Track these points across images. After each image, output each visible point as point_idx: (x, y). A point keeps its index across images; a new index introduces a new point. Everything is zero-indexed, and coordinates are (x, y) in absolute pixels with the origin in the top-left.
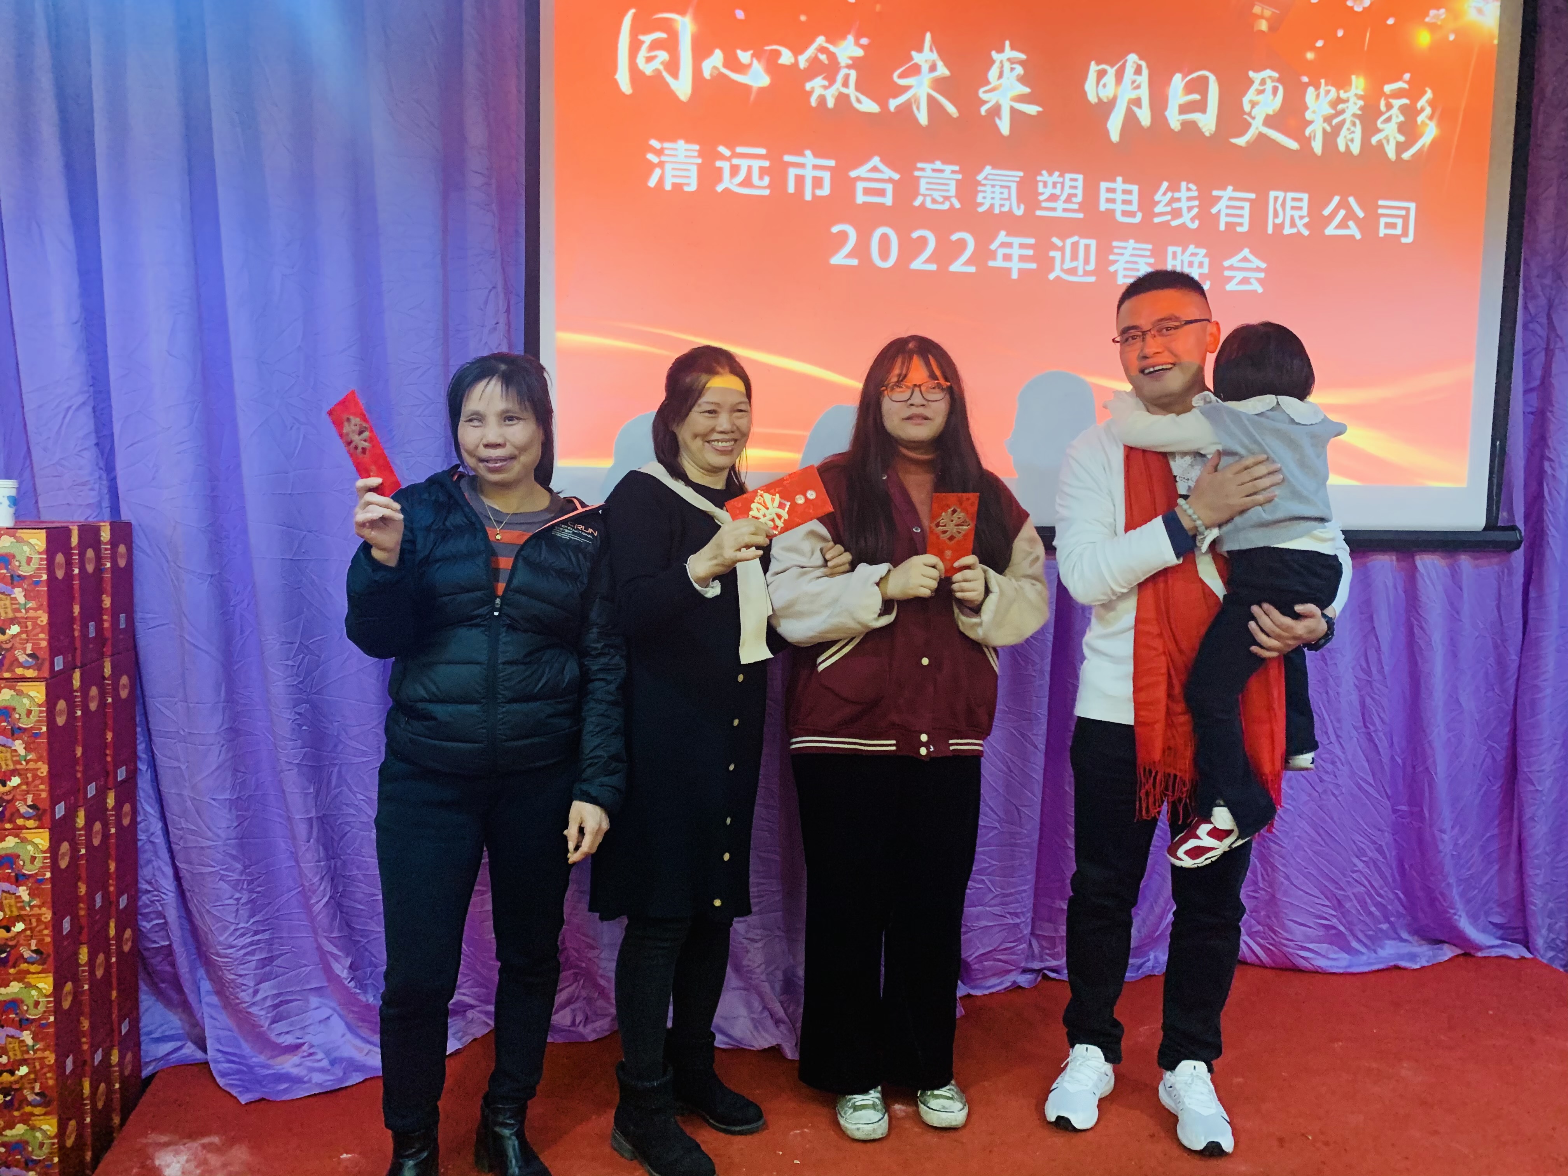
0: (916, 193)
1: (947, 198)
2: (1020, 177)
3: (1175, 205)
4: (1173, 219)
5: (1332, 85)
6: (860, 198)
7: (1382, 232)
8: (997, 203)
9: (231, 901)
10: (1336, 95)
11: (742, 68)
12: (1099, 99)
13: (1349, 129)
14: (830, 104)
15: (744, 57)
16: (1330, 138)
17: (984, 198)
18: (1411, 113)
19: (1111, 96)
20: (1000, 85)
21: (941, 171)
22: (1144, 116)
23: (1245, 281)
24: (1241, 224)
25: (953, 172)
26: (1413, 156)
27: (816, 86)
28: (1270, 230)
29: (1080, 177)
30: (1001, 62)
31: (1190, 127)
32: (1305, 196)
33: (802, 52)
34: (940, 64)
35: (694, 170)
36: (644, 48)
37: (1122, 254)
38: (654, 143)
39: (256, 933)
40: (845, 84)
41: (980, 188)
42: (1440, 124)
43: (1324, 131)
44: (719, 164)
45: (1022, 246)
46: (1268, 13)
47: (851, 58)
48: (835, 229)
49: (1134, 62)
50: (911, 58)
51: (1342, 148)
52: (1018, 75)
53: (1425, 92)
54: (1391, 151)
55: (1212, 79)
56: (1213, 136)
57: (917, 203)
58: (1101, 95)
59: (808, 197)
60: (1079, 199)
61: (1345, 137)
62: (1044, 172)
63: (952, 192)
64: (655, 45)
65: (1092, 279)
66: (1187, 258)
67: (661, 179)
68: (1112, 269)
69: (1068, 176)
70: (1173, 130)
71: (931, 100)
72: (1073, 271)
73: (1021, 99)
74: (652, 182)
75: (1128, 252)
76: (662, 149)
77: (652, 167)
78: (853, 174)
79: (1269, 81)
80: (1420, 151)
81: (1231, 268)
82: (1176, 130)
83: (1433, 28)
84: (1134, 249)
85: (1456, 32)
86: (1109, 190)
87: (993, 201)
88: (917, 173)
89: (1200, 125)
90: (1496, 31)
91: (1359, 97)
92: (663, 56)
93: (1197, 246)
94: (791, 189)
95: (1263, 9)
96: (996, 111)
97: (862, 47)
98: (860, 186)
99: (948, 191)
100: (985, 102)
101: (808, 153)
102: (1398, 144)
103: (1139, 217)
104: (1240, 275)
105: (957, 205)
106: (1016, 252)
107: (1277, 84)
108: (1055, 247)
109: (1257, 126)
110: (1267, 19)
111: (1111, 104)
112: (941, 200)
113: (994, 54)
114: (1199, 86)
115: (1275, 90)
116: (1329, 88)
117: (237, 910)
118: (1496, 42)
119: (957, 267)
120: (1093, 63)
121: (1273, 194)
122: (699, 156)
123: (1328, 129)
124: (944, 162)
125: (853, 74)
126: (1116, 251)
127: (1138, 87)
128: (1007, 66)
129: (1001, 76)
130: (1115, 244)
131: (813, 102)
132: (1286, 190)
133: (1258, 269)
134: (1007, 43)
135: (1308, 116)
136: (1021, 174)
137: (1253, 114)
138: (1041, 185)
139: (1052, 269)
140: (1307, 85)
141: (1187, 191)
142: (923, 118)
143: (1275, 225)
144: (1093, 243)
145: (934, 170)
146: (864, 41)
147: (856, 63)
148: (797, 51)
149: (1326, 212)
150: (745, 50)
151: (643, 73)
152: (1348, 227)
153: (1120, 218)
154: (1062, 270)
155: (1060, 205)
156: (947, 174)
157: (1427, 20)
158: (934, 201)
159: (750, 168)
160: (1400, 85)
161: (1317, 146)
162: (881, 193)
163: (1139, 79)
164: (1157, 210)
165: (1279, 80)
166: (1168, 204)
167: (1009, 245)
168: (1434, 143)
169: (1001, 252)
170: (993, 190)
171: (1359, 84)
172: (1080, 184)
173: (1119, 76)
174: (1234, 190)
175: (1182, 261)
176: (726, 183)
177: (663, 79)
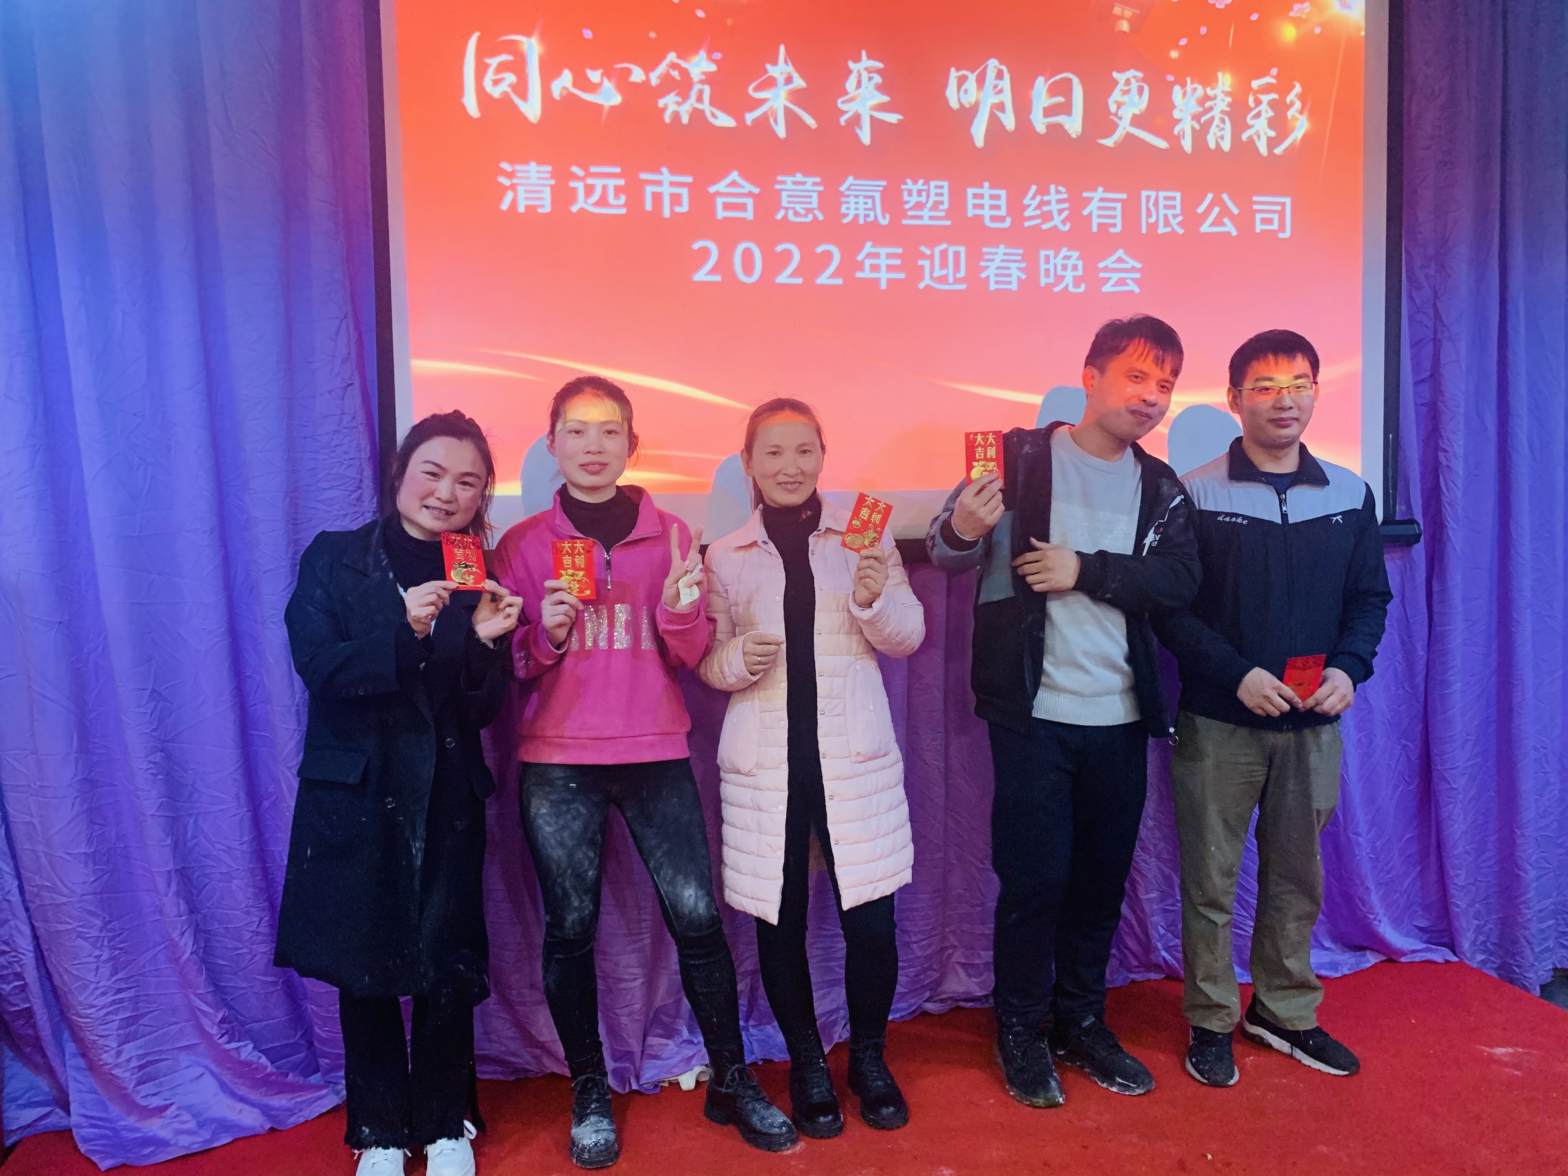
0: (778, 206)
1: (809, 211)
2: (885, 187)
3: (1046, 208)
4: (1043, 222)
5: (1199, 83)
6: (721, 214)
7: (1259, 227)
8: (862, 213)
9: (91, 959)
10: (1203, 92)
11: (593, 88)
12: (961, 105)
13: (1218, 126)
14: (685, 119)
15: (594, 76)
16: (1200, 136)
17: (848, 209)
18: (1280, 108)
19: (973, 100)
20: (859, 94)
21: (804, 183)
22: (1009, 121)
23: (1121, 282)
24: (1114, 225)
25: (815, 184)
26: (1285, 150)
27: (669, 102)
28: (1144, 231)
29: (946, 184)
30: (858, 72)
31: (1056, 130)
32: (1178, 195)
33: (653, 69)
34: (796, 77)
35: (548, 190)
36: (491, 71)
37: (993, 260)
38: (506, 166)
39: (119, 991)
40: (700, 99)
41: (843, 199)
42: (1312, 117)
43: (1193, 129)
44: (573, 184)
45: (889, 256)
46: (1128, 13)
47: (704, 73)
48: (697, 246)
49: (995, 67)
50: (766, 72)
51: (1212, 145)
52: (876, 84)
53: (1294, 87)
54: (1262, 147)
55: (1076, 81)
56: (1079, 138)
57: (780, 216)
58: (963, 101)
59: (667, 213)
60: (946, 206)
61: (1215, 134)
62: (909, 181)
63: (815, 205)
64: (502, 68)
65: (962, 287)
66: (1059, 261)
67: (514, 202)
68: (983, 275)
69: (933, 184)
70: (1038, 134)
71: (788, 112)
72: (943, 279)
73: (881, 107)
74: (505, 206)
75: (998, 258)
76: (514, 172)
77: (505, 189)
78: (712, 189)
79: (1133, 81)
80: (1292, 145)
81: (1106, 269)
82: (1042, 133)
83: (1298, 22)
84: (1005, 254)
85: (1322, 25)
86: (976, 196)
87: (857, 212)
88: (778, 187)
89: (1067, 127)
90: (1362, 23)
91: (1228, 94)
92: (511, 78)
93: (1069, 250)
94: (649, 206)
95: (1123, 9)
96: (856, 119)
97: (715, 61)
98: (720, 201)
99: (810, 203)
100: (844, 112)
101: (665, 170)
102: (1269, 139)
103: (1009, 221)
104: (1115, 277)
105: (821, 217)
106: (883, 262)
107: (1143, 84)
108: (924, 256)
109: (1125, 126)
110: (1129, 20)
111: (974, 110)
112: (803, 212)
113: (851, 65)
114: (1063, 88)
115: (1141, 90)
116: (1195, 86)
117: (98, 967)
118: (1363, 33)
119: (823, 279)
120: (953, 69)
121: (1144, 194)
122: (552, 177)
123: (1197, 127)
124: (805, 174)
125: (707, 90)
126: (986, 257)
127: (1001, 91)
128: (865, 76)
129: (859, 84)
130: (985, 250)
131: (667, 118)
132: (1158, 190)
133: (1133, 270)
134: (864, 53)
135: (1176, 114)
136: (884, 183)
137: (1120, 114)
138: (905, 193)
139: (921, 278)
140: (1172, 84)
141: (1056, 195)
142: (781, 131)
143: (1148, 224)
144: (962, 249)
145: (794, 183)
146: (718, 56)
147: (709, 79)
148: (648, 69)
149: (1201, 210)
150: (594, 69)
151: (490, 96)
152: (1223, 224)
153: (988, 223)
154: (931, 277)
155: (926, 213)
156: (808, 186)
157: (1291, 14)
158: (796, 214)
159: (605, 188)
160: (1268, 80)
161: (1187, 145)
162: (743, 207)
163: (1001, 84)
164: (1028, 213)
165: (1143, 80)
166: (1038, 207)
167: (877, 256)
168: (1306, 137)
169: (868, 263)
170: (857, 200)
171: (1225, 80)
172: (945, 191)
173: (981, 81)
174: (1104, 191)
175: (1055, 266)
176: (581, 204)
177: (512, 101)
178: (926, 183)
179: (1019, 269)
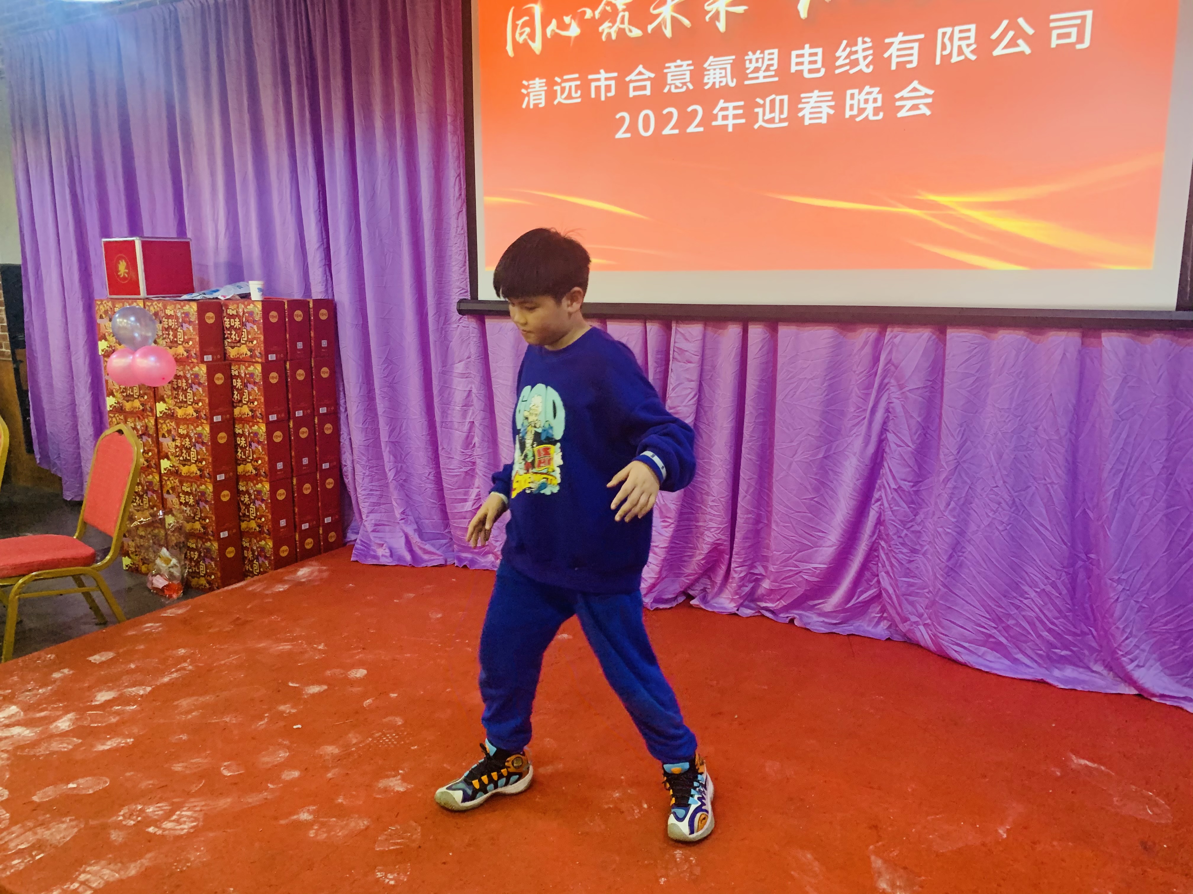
0: (665, 84)
1: (684, 84)
2: (733, 60)
3: (853, 57)
4: (851, 69)
6: (632, 94)
8: (717, 81)
14: (614, 37)
15: (567, 19)
17: (709, 79)
21: (681, 66)
23: (915, 107)
25: (689, 65)
27: (605, 28)
28: (938, 62)
29: (776, 51)
32: (973, 27)
33: (597, 8)
35: (543, 93)
36: (519, 27)
37: (808, 102)
38: (525, 83)
40: (622, 22)
41: (706, 73)
44: (555, 88)
45: (735, 108)
47: (625, 4)
48: (618, 116)
57: (666, 90)
59: (603, 98)
60: (775, 67)
62: (750, 53)
63: (688, 79)
64: (524, 25)
65: (785, 124)
66: (863, 96)
67: (529, 103)
69: (767, 52)
71: (673, 19)
72: (771, 121)
73: (733, 3)
74: (524, 106)
76: (529, 85)
77: (524, 96)
78: (627, 79)
81: (902, 98)
84: (818, 97)
86: (798, 56)
87: (714, 80)
88: (665, 71)
92: (527, 30)
93: (871, 87)
94: (593, 95)
96: (716, 16)
98: (632, 85)
99: (685, 79)
100: (709, 12)
101: (602, 71)
103: (823, 71)
104: (909, 104)
105: (691, 87)
106: (731, 113)
108: (759, 105)
112: (680, 85)
119: (691, 129)
121: (940, 31)
122: (546, 85)
124: (682, 60)
125: (627, 14)
126: (803, 100)
130: (803, 95)
131: (604, 38)
132: (953, 25)
133: (926, 96)
136: (733, 57)
138: (747, 62)
139: (757, 121)
141: (863, 44)
142: (668, 33)
143: (943, 57)
144: (785, 98)
145: (676, 67)
147: (628, 7)
148: (594, 10)
149: (994, 36)
150: (567, 15)
151: (518, 43)
152: (1017, 45)
153: (806, 75)
154: (764, 121)
155: (761, 74)
156: (684, 68)
158: (677, 87)
159: (570, 87)
162: (644, 88)
164: (838, 63)
166: (848, 57)
167: (726, 109)
169: (721, 114)
170: (715, 72)
172: (776, 56)
174: (904, 35)
175: (859, 100)
176: (560, 99)
177: (528, 44)
178: (762, 52)
179: (830, 107)
